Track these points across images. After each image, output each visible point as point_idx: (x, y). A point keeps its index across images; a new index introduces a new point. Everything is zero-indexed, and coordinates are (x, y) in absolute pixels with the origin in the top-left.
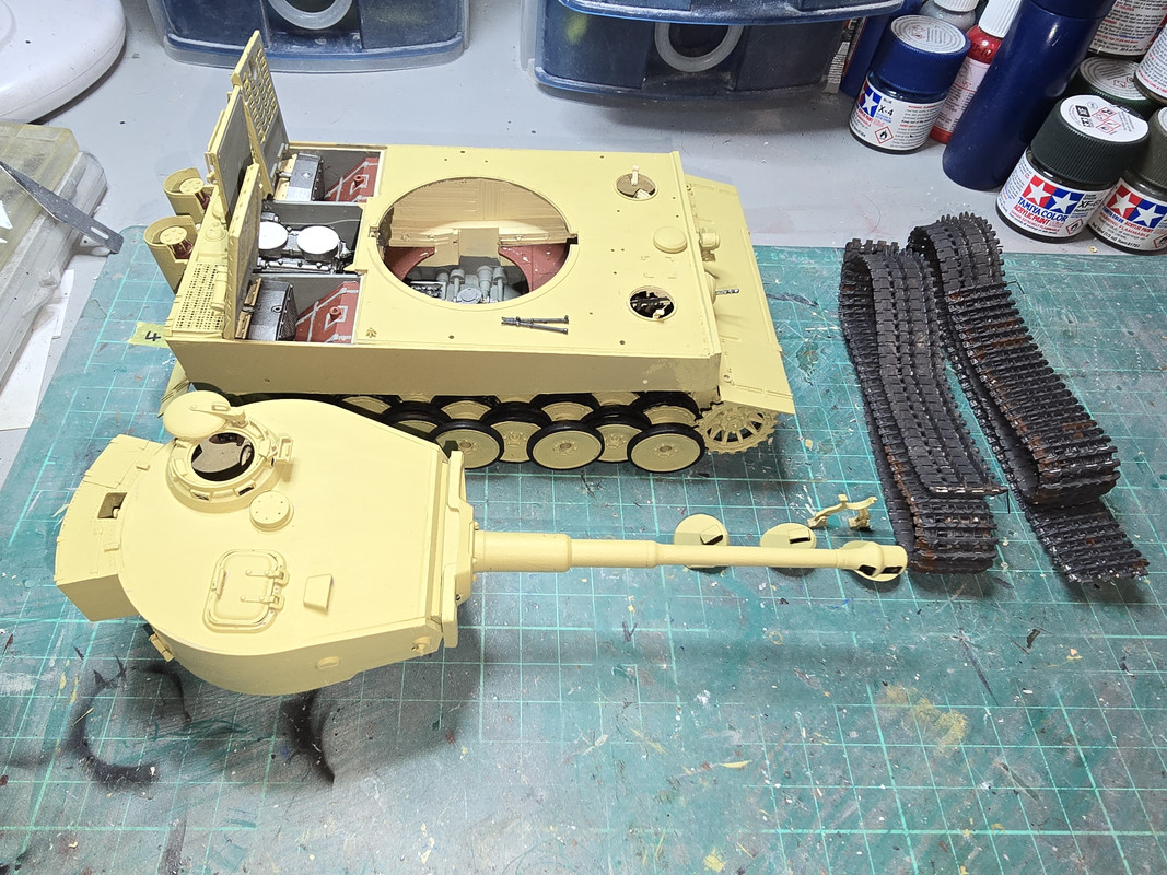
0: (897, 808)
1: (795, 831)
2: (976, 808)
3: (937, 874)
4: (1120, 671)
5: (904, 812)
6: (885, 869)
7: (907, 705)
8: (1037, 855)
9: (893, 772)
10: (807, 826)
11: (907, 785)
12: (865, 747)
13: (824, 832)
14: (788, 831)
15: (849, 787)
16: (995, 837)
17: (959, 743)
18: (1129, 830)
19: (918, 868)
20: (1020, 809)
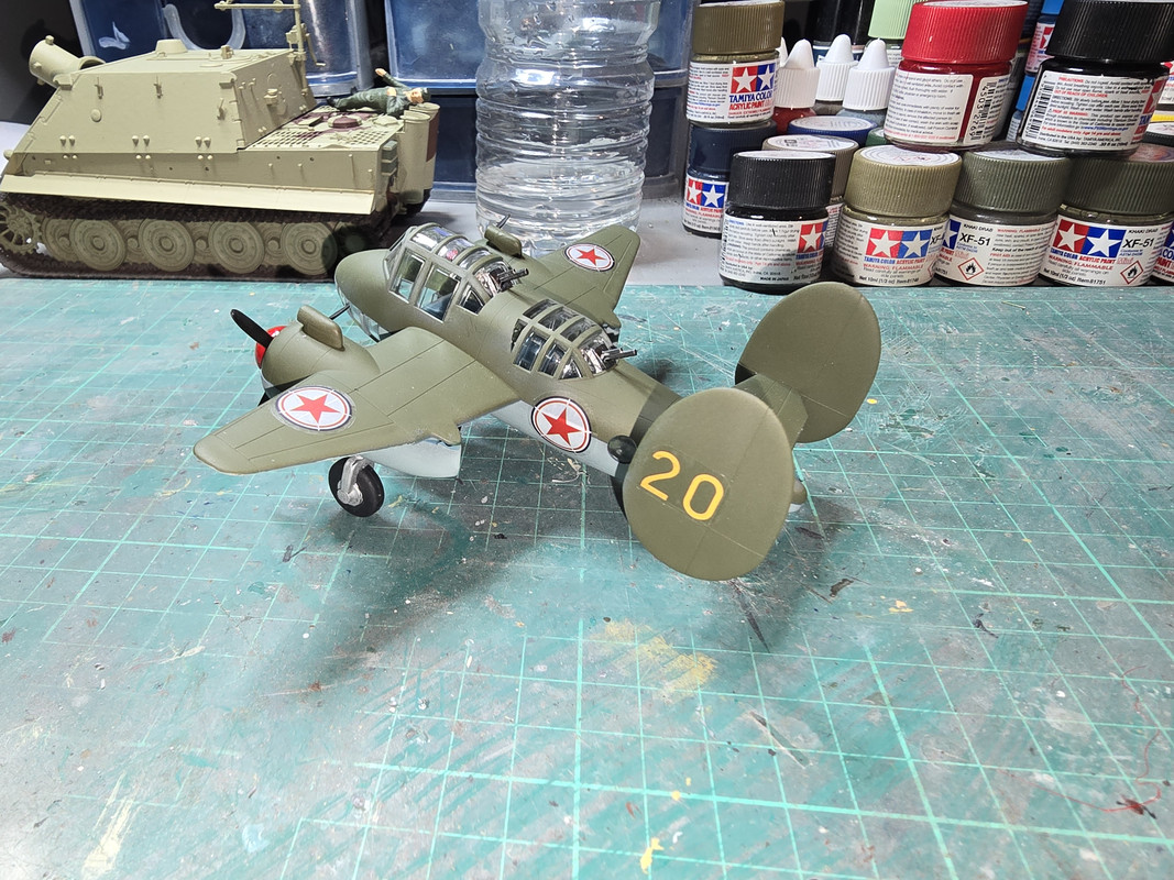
1: (406, 769)
2: (700, 766)
3: (609, 843)
4: (973, 628)
5: (583, 761)
6: (525, 829)
7: (630, 644)
8: (789, 836)
9: (584, 713)
10: (426, 764)
11: (600, 729)
12: (551, 683)
13: (449, 773)
14: (396, 768)
15: (511, 724)
16: (723, 806)
17: (696, 689)
18: (960, 818)
19: (581, 834)
20: (774, 773)
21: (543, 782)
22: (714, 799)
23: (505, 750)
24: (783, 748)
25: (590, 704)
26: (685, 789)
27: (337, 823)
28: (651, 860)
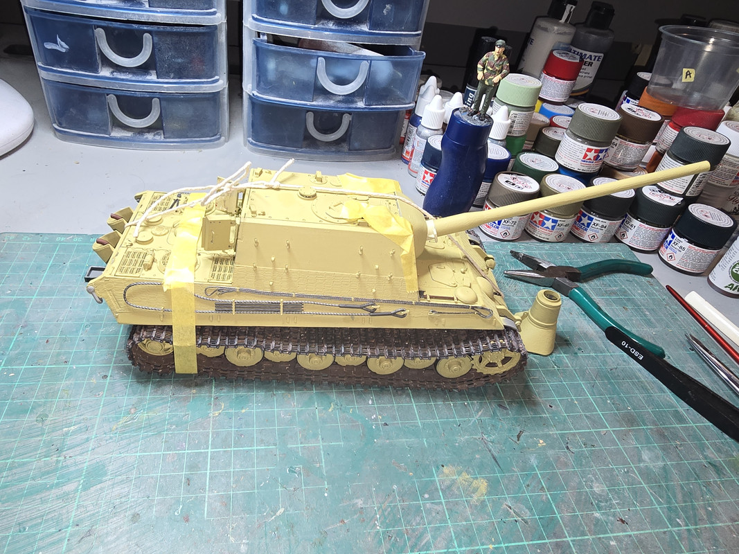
0: (452, 536)
2: (495, 532)
4: (566, 450)
5: (456, 538)
7: (455, 477)
9: (449, 516)
11: (457, 522)
12: (432, 503)
15: (425, 526)
16: (507, 547)
17: (484, 496)
18: (576, 537)
20: (519, 530)
21: (446, 550)
22: (503, 545)
23: (427, 538)
24: (519, 518)
25: (450, 510)
26: (493, 544)
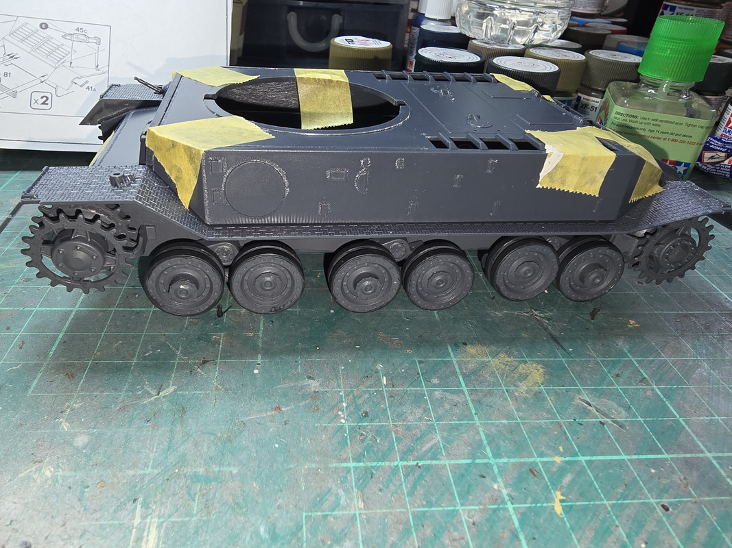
0: (481, 440)
1: (369, 464)
2: (564, 437)
3: (530, 499)
4: (676, 334)
5: (489, 443)
6: (471, 497)
7: (486, 359)
8: (636, 477)
9: (476, 409)
10: (383, 459)
11: (491, 420)
12: (446, 391)
13: (401, 464)
14: (361, 464)
15: (430, 423)
16: (588, 462)
17: (540, 386)
18: (723, 452)
19: (508, 495)
20: (609, 437)
21: (469, 461)
22: (582, 459)
23: (434, 441)
24: (606, 419)
25: (478, 402)
26: (561, 454)
27: (334, 513)
28: (561, 508)
